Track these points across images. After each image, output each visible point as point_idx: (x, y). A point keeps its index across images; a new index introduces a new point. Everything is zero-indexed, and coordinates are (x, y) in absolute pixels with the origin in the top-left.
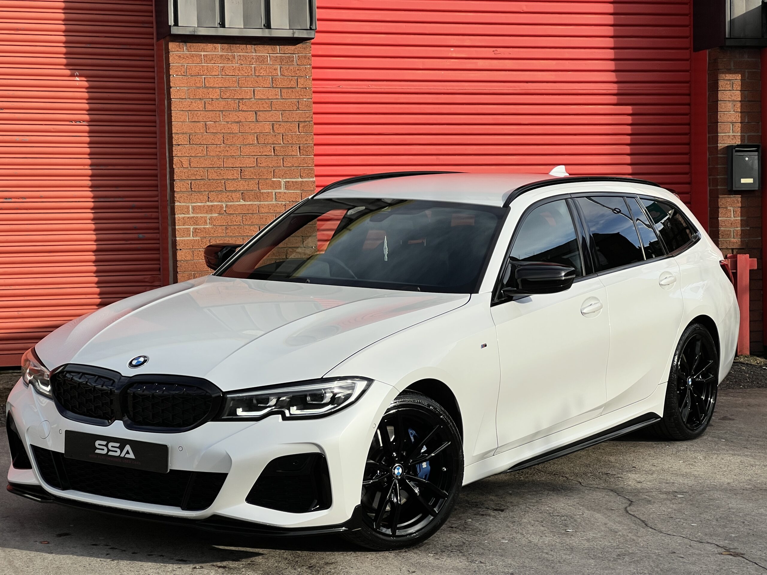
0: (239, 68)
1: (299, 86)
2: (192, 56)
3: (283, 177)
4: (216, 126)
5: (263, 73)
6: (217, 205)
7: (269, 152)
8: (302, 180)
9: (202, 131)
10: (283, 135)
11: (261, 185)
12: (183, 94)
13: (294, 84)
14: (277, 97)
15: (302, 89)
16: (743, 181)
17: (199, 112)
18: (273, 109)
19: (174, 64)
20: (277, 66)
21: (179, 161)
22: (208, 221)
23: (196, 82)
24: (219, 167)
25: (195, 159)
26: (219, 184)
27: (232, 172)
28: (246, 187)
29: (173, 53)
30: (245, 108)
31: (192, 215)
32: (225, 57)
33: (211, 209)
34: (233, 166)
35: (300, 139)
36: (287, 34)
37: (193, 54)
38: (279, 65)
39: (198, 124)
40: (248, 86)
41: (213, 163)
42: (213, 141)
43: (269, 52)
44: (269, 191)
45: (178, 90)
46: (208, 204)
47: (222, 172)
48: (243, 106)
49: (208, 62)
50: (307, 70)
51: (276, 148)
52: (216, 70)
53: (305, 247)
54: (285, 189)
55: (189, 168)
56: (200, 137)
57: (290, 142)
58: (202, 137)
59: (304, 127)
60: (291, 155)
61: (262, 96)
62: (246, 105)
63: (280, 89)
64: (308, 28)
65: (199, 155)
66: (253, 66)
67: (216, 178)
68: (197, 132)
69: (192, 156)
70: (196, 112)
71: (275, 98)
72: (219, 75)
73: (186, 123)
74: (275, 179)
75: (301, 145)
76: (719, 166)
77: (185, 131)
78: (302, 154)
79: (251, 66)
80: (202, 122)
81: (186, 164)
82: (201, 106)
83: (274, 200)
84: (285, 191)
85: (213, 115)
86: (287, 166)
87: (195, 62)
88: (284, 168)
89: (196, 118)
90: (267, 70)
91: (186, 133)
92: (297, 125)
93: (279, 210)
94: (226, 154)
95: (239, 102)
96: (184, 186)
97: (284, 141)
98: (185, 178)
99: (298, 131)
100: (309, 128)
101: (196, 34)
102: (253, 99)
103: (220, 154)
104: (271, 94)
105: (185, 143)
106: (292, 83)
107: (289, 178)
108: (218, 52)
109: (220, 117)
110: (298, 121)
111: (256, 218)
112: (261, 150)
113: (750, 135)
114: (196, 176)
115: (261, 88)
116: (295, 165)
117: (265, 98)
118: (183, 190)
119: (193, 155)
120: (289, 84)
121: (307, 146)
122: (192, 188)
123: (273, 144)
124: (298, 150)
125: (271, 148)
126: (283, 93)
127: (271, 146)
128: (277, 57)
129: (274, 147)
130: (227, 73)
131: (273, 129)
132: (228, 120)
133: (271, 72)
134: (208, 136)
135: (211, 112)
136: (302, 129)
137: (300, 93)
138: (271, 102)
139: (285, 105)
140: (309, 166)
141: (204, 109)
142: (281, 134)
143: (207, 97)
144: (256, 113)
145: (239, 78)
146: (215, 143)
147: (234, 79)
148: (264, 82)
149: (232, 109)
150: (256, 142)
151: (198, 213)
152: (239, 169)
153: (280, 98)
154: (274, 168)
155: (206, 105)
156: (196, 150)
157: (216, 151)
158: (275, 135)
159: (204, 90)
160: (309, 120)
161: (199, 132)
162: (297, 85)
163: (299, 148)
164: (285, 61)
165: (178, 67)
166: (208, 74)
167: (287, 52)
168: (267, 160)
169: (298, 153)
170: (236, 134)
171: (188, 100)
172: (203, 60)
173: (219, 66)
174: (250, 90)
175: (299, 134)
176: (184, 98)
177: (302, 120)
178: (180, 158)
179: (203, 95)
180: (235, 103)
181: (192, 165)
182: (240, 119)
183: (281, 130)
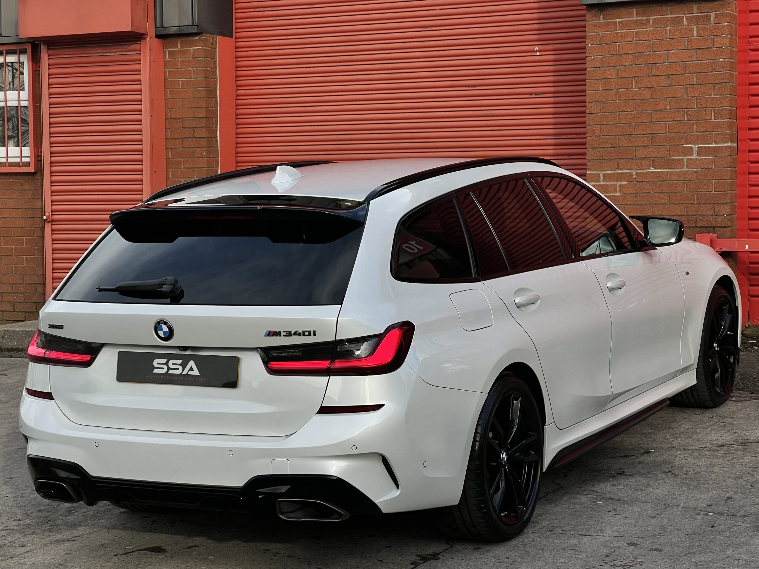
0: (653, 32)
2: (607, 24)
3: (696, 143)
4: (628, 93)
5: (678, 35)
6: (626, 173)
7: (681, 118)
8: (715, 145)
9: (613, 99)
10: (697, 99)
11: (672, 152)
12: (597, 63)
13: (710, 44)
14: (692, 59)
15: (719, 49)
17: (612, 80)
18: (687, 72)
19: (591, 34)
20: (693, 26)
21: (592, 130)
22: (618, 189)
23: (611, 49)
24: (629, 135)
25: (606, 127)
26: (629, 152)
27: (643, 139)
28: (656, 154)
29: (591, 22)
30: (657, 73)
31: (602, 183)
32: (640, 21)
33: (620, 177)
34: (643, 133)
35: (715, 102)
37: (608, 22)
38: (695, 25)
39: (611, 91)
40: (662, 50)
41: (624, 130)
42: (624, 108)
43: (685, 13)
44: (681, 157)
45: (593, 59)
46: (618, 171)
47: (633, 140)
48: (656, 70)
49: (623, 28)
50: (725, 28)
51: (689, 113)
52: (630, 36)
54: (697, 156)
55: (601, 136)
56: (611, 105)
57: (704, 105)
58: (614, 104)
59: (719, 89)
60: (705, 120)
61: (675, 59)
62: (659, 70)
63: (695, 50)
65: (611, 123)
66: (668, 28)
67: (626, 146)
68: (609, 100)
70: (609, 80)
71: (689, 60)
72: (633, 41)
73: (599, 91)
74: (686, 145)
75: (716, 108)
77: (598, 99)
78: (716, 118)
79: (666, 28)
80: (615, 90)
81: (598, 132)
82: (614, 74)
83: (685, 167)
85: (626, 82)
86: (700, 131)
87: (610, 30)
88: (697, 133)
89: (609, 86)
90: (682, 31)
91: (599, 102)
92: (713, 87)
93: (690, 177)
94: (637, 121)
95: (652, 67)
96: (596, 155)
97: (698, 105)
98: (597, 147)
99: (713, 94)
100: (725, 89)
102: (667, 63)
103: (631, 121)
104: (686, 56)
105: (598, 112)
106: (708, 43)
107: (701, 144)
108: (633, 17)
109: (632, 83)
110: (713, 83)
111: (665, 185)
112: (673, 115)
114: (607, 144)
115: (676, 51)
116: (708, 130)
117: (679, 61)
118: (594, 158)
119: (604, 123)
120: (705, 45)
121: (722, 109)
122: (603, 155)
123: (686, 108)
124: (713, 114)
125: (683, 113)
126: (698, 55)
127: (683, 111)
128: (693, 16)
129: (687, 112)
130: (641, 38)
131: (687, 93)
132: (640, 86)
133: (686, 34)
134: (619, 104)
135: (624, 79)
136: (718, 91)
137: (715, 53)
138: (686, 65)
139: (700, 67)
140: (724, 130)
141: (617, 77)
142: (695, 98)
143: (621, 65)
144: (669, 77)
145: (653, 42)
146: (626, 110)
147: (648, 44)
148: (679, 44)
149: (645, 75)
150: (668, 107)
151: (608, 181)
152: (650, 136)
153: (695, 59)
154: (687, 134)
155: (619, 72)
156: (608, 117)
157: (627, 118)
158: (688, 99)
159: (618, 57)
160: (725, 81)
161: (611, 100)
162: (714, 45)
163: (714, 111)
164: (700, 21)
165: (594, 36)
166: (622, 41)
167: (704, 11)
168: (678, 125)
169: (713, 116)
170: (648, 100)
171: (602, 68)
172: (618, 27)
173: (633, 31)
174: (664, 54)
175: (714, 96)
176: (598, 66)
177: (717, 82)
178: (592, 126)
179: (617, 63)
180: (648, 68)
181: (603, 133)
182: (652, 84)
183: (694, 94)
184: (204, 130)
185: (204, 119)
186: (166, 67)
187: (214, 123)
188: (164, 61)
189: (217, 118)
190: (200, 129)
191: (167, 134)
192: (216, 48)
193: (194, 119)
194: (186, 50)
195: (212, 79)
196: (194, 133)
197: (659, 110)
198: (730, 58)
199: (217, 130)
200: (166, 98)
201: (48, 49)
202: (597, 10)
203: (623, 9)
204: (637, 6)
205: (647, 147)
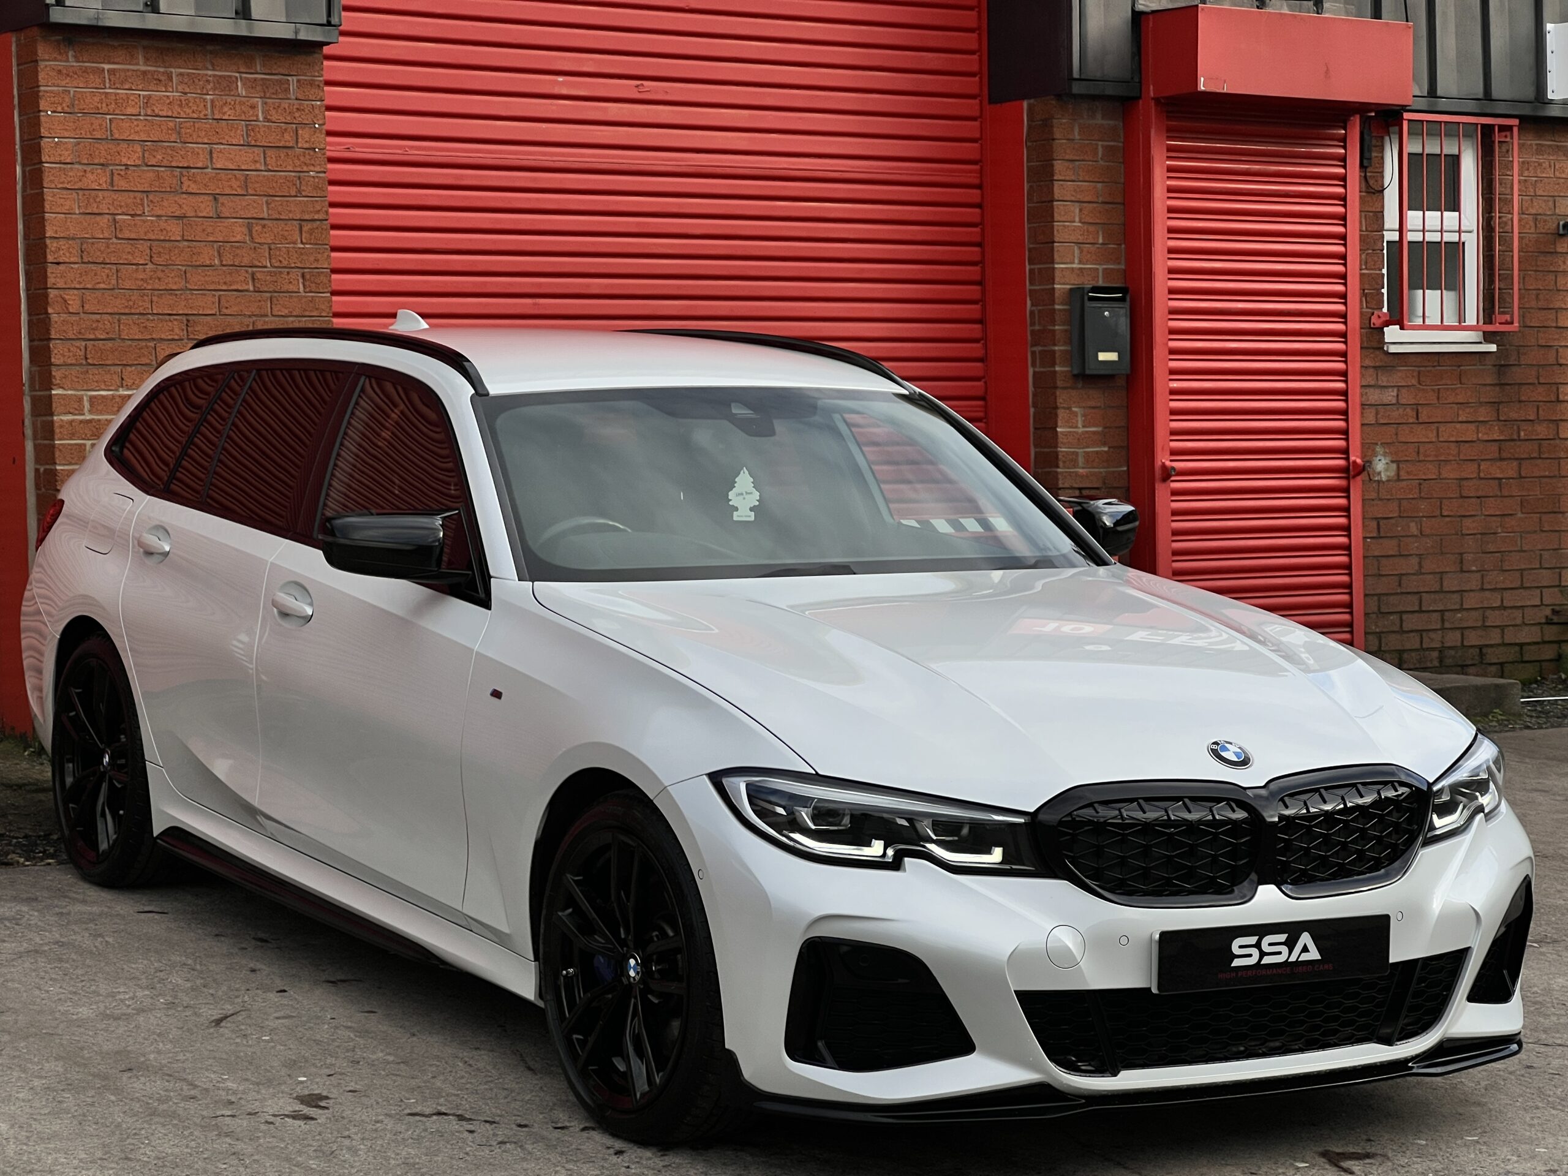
0: (181, 101)
1: (300, 145)
2: (85, 71)
4: (135, 225)
5: (229, 114)
7: (244, 285)
9: (106, 235)
10: (270, 249)
12: (66, 153)
13: (290, 139)
14: (258, 166)
15: (307, 152)
16: (1103, 356)
17: (100, 194)
18: (250, 191)
19: (49, 88)
20: (257, 99)
21: (59, 299)
23: (94, 127)
24: (142, 314)
25: (93, 295)
26: (143, 351)
27: (170, 324)
29: (47, 63)
30: (194, 188)
31: (88, 417)
32: (152, 75)
34: (170, 312)
35: (305, 257)
36: (284, 32)
37: (86, 67)
38: (261, 98)
39: (98, 218)
40: (200, 140)
41: (131, 303)
42: (130, 257)
43: (241, 71)
45: (56, 143)
47: (149, 324)
48: (190, 183)
49: (118, 85)
50: (317, 111)
51: (258, 275)
52: (133, 103)
55: (83, 315)
56: (102, 248)
57: (285, 263)
58: (108, 247)
59: (311, 232)
60: (287, 292)
61: (226, 164)
62: (195, 182)
63: (262, 149)
64: (325, 22)
65: (102, 286)
66: (208, 97)
67: (136, 337)
68: (98, 236)
69: (87, 289)
70: (94, 193)
71: (253, 168)
72: (140, 115)
73: (74, 216)
75: (306, 270)
76: (1057, 327)
77: (72, 232)
78: (307, 290)
79: (205, 97)
80: (107, 216)
81: (75, 306)
82: (104, 181)
85: (129, 201)
86: (280, 313)
87: (91, 86)
88: (273, 318)
89: (95, 205)
90: (237, 107)
91: (73, 239)
92: (298, 226)
94: (157, 286)
95: (181, 173)
96: (71, 354)
97: (273, 261)
98: (74, 337)
99: (299, 241)
100: (322, 234)
101: (100, 24)
102: (209, 170)
103: (145, 285)
104: (245, 158)
105: (72, 260)
106: (287, 136)
108: (137, 64)
109: (143, 205)
110: (301, 220)
112: (228, 279)
113: (1106, 269)
114: (96, 332)
115: (225, 146)
116: (295, 313)
117: (233, 168)
118: (69, 361)
119: (89, 286)
120: (280, 140)
121: (318, 273)
122: (88, 356)
123: (251, 267)
124: (301, 280)
125: (247, 275)
126: (268, 159)
128: (255, 80)
130: (157, 111)
131: (251, 235)
132: (160, 213)
133: (244, 113)
134: (119, 246)
135: (126, 193)
136: (308, 236)
137: (302, 159)
138: (247, 177)
139: (274, 185)
140: (323, 314)
141: (110, 188)
142: (266, 246)
143: (117, 162)
144: (215, 199)
145: (181, 123)
146: (135, 262)
147: (171, 124)
148: (231, 133)
149: (169, 189)
150: (217, 262)
151: (101, 413)
152: (184, 318)
153: (263, 168)
154: (254, 318)
155: (115, 178)
156: (96, 275)
157: (136, 279)
158: (255, 248)
159: (110, 146)
160: (321, 218)
161: (101, 236)
162: (297, 142)
163: (303, 276)
164: (271, 91)
165: (57, 94)
166: (117, 112)
167: (277, 72)
168: (239, 299)
169: (301, 286)
170: (177, 243)
171: (77, 166)
172: (107, 81)
173: (139, 95)
174: (203, 149)
175: (302, 246)
176: (68, 161)
177: (307, 217)
178: (61, 292)
179: (109, 157)
180: (174, 176)
181: (87, 307)
182: (183, 211)
183: (265, 238)
197: (200, 266)
202: (61, 38)
203: (116, 44)
204: (145, 43)
205: (179, 343)
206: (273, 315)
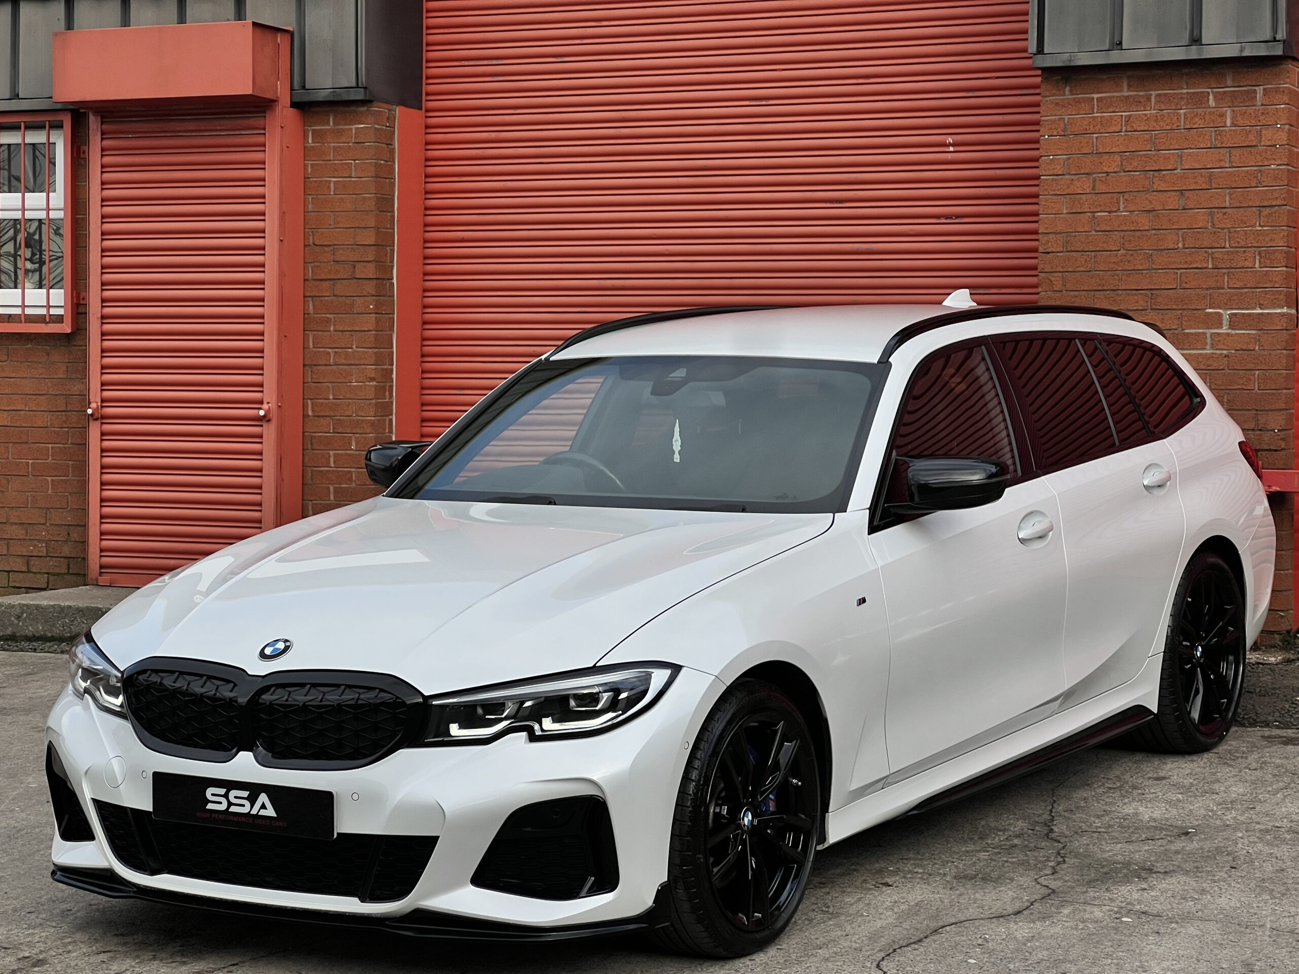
0: (1157, 117)
2: (1078, 101)
3: (1227, 307)
4: (1111, 219)
5: (1199, 123)
7: (1203, 263)
8: (1261, 311)
9: (1087, 229)
10: (1230, 233)
11: (1185, 321)
13: (1253, 138)
14: (1222, 164)
15: (1269, 148)
17: (1084, 197)
18: (1214, 186)
19: (1048, 118)
20: (1225, 109)
21: (1047, 281)
23: (1082, 144)
24: (1112, 290)
25: (1073, 276)
27: (1136, 297)
29: (1048, 99)
30: (1163, 187)
32: (1134, 98)
34: (1137, 288)
35: (1261, 238)
36: (1233, 51)
37: (1079, 98)
38: (1229, 107)
39: (1081, 216)
40: (1172, 147)
41: (1104, 282)
43: (1212, 87)
44: (1201, 331)
45: (1052, 159)
47: (1119, 298)
48: (1160, 182)
49: (1104, 110)
50: (1280, 113)
51: (1217, 255)
52: (1116, 123)
53: (1260, 430)
54: (1230, 328)
55: (1064, 292)
56: (1083, 239)
57: (1242, 243)
58: (1088, 238)
59: (1269, 215)
60: (1243, 268)
61: (1194, 164)
62: (1165, 181)
63: (1228, 150)
65: (1081, 269)
66: (1182, 111)
68: (1079, 230)
69: (1069, 272)
70: (1078, 196)
71: (1218, 166)
72: (1121, 132)
73: (1062, 216)
74: (1211, 310)
75: (1263, 249)
77: (1059, 228)
78: (1262, 266)
79: (1179, 111)
80: (1089, 214)
81: (1058, 285)
82: (1088, 186)
83: (1208, 347)
84: (1229, 331)
85: (1107, 201)
86: (1235, 286)
87: (1082, 112)
88: (1229, 290)
89: (1079, 206)
90: (1207, 117)
91: (1061, 233)
92: (1258, 212)
93: (1216, 364)
94: (1126, 267)
95: (1153, 176)
97: (1232, 242)
99: (1258, 224)
100: (1279, 217)
101: (1072, 64)
102: (1179, 171)
103: (1116, 267)
104: (1212, 159)
105: (1058, 250)
106: (1251, 137)
107: (1236, 309)
108: (1122, 91)
109: (1118, 203)
110: (1259, 206)
112: (1189, 259)
115: (1195, 150)
116: (1249, 285)
117: (1200, 167)
119: (1070, 270)
120: (1245, 141)
121: (1273, 250)
123: (1211, 248)
124: (1258, 257)
125: (1206, 255)
126: (1233, 157)
127: (1206, 252)
128: (1225, 92)
129: (1213, 253)
130: (1135, 127)
131: (1212, 222)
132: (1132, 209)
133: (1213, 121)
134: (1096, 237)
135: (1105, 195)
136: (1266, 219)
137: (1264, 154)
138: (1211, 174)
139: (1237, 179)
140: (1276, 286)
141: (1092, 191)
142: (1226, 231)
143: (1099, 171)
144: (1182, 194)
145: (1156, 135)
146: (1107, 249)
147: (1148, 136)
148: (1201, 139)
149: (1141, 189)
150: (1180, 245)
152: (1149, 293)
153: (1227, 165)
154: (1211, 291)
155: (1097, 184)
156: (1076, 260)
157: (1109, 262)
158: (1215, 233)
159: (1095, 159)
160: (1278, 203)
161: (1082, 230)
162: (1261, 141)
163: (1260, 253)
164: (1239, 100)
165: (1054, 121)
166: (1102, 131)
167: (1245, 84)
168: (1197, 276)
169: (1257, 262)
170: (1145, 232)
171: (1067, 177)
172: (1096, 107)
173: (1122, 116)
174: (1174, 154)
175: (1260, 228)
176: (1060, 173)
177: (1266, 204)
178: (1048, 274)
179: (1093, 167)
180: (1147, 178)
181: (1068, 285)
182: (1153, 206)
183: (1225, 224)
184: (372, 266)
185: (373, 247)
186: (307, 158)
187: (389, 255)
188: (305, 147)
189: (394, 246)
190: (364, 264)
191: (306, 271)
192: (394, 128)
193: (354, 247)
194: (344, 130)
195: (387, 180)
196: (354, 272)
197: (1165, 249)
198: (1288, 165)
199: (392, 267)
200: (306, 210)
201: (102, 123)
202: (1059, 77)
203: (1105, 77)
204: (1129, 73)
205: (1143, 312)
206: (1229, 288)
